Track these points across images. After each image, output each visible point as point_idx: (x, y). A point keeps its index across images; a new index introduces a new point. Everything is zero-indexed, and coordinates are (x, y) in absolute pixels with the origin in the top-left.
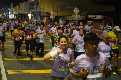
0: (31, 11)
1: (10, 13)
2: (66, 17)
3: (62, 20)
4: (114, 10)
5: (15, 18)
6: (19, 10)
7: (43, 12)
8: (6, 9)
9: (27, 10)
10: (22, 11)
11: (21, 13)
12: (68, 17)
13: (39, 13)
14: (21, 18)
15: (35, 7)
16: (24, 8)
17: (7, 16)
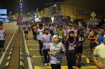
0: (54, 15)
1: (35, 17)
3: (81, 23)
5: (40, 21)
7: (65, 16)
8: (32, 14)
9: (50, 14)
10: (46, 15)
11: (45, 17)
12: (86, 20)
13: (60, 17)
14: (45, 21)
15: (57, 11)
16: (48, 12)
17: (33, 20)
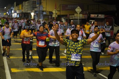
0: (33, 10)
2: (68, 16)
3: (64, 19)
4: (115, 9)
5: (18, 17)
6: (22, 9)
7: (46, 11)
8: (9, 8)
9: (30, 9)
10: (25, 10)
11: (24, 12)
12: (70, 16)
13: (41, 12)
14: (24, 17)
15: (37, 6)
16: (27, 7)
17: (10, 15)
